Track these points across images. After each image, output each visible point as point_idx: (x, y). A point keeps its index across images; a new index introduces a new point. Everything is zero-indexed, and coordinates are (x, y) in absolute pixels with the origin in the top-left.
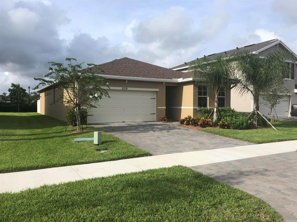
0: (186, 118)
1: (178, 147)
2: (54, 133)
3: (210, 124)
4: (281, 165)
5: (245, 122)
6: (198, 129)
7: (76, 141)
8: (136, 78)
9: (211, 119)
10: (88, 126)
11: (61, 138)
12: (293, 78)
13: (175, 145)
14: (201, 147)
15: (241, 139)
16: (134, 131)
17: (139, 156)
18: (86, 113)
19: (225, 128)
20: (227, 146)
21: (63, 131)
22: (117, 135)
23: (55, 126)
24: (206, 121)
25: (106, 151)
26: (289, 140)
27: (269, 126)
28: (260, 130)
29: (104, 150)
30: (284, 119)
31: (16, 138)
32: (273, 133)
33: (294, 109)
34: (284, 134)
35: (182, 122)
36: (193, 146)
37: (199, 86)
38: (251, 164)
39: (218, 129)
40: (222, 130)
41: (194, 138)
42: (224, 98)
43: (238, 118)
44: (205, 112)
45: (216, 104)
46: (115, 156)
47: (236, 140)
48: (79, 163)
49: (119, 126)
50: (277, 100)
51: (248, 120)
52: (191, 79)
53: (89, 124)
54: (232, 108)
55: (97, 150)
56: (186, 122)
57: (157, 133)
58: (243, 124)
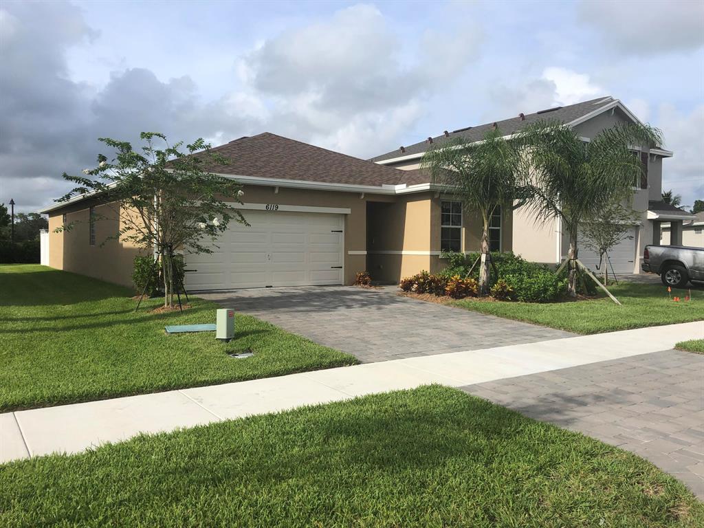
0: (417, 278)
1: (412, 344)
2: (110, 313)
3: (472, 291)
4: (650, 381)
5: (551, 286)
6: (444, 302)
7: (172, 333)
8: (299, 182)
9: (475, 280)
10: (189, 296)
11: (132, 326)
12: (644, 186)
13: (405, 339)
14: (465, 344)
15: (548, 324)
16: (302, 308)
17: (332, 365)
18: (182, 265)
19: (508, 300)
20: (520, 339)
21: (130, 308)
22: (264, 317)
23: (105, 297)
24: (463, 283)
25: (250, 355)
26: (651, 325)
27: (603, 295)
28: (583, 304)
29: (244, 352)
30: (626, 278)
31: (19, 326)
32: (613, 309)
33: (650, 257)
34: (637, 312)
35: (407, 286)
36: (444, 341)
37: (443, 203)
38: (586, 378)
39: (490, 302)
40: (499, 303)
41: (442, 323)
42: (499, 230)
43: (535, 275)
44: (457, 264)
45: (485, 244)
46: (278, 366)
47: (537, 328)
48: (197, 383)
49: (260, 295)
50: (615, 236)
51: (557, 282)
52: (425, 186)
53: (192, 292)
54: (516, 254)
55: (229, 353)
56: (415, 286)
57: (356, 312)
58: (546, 290)
